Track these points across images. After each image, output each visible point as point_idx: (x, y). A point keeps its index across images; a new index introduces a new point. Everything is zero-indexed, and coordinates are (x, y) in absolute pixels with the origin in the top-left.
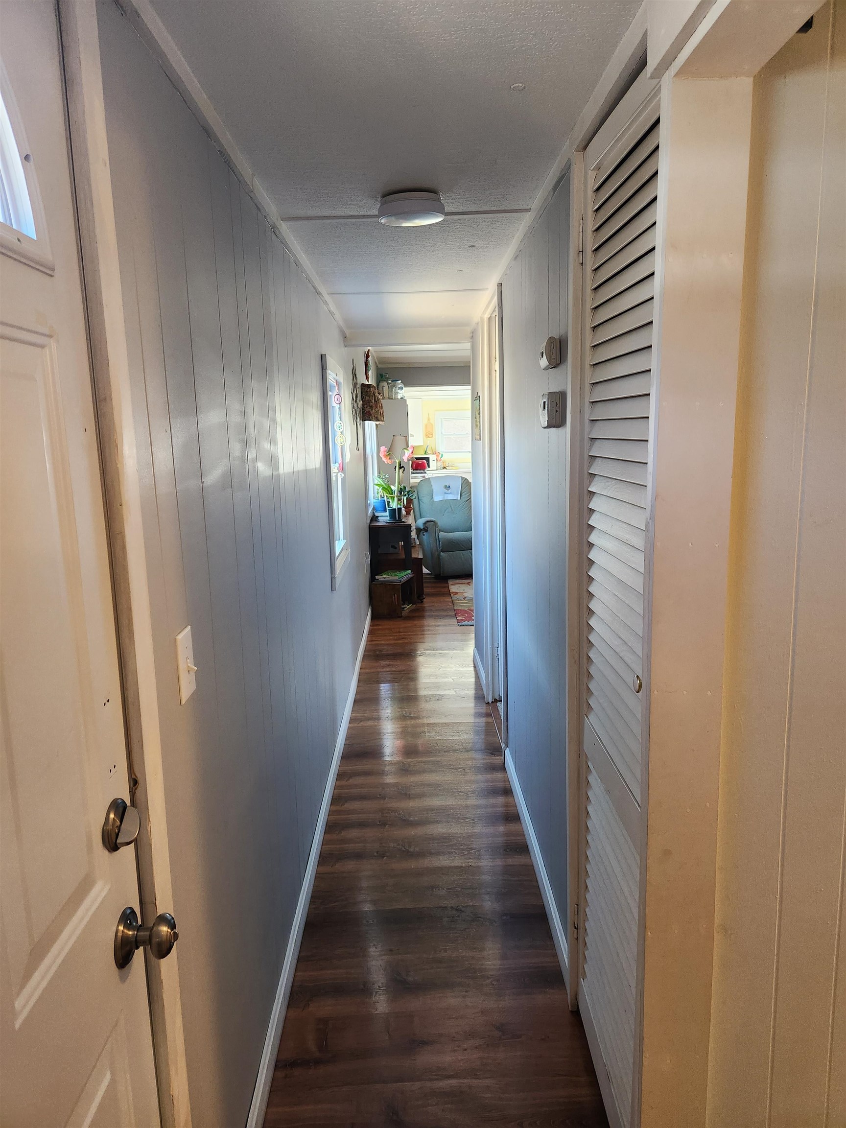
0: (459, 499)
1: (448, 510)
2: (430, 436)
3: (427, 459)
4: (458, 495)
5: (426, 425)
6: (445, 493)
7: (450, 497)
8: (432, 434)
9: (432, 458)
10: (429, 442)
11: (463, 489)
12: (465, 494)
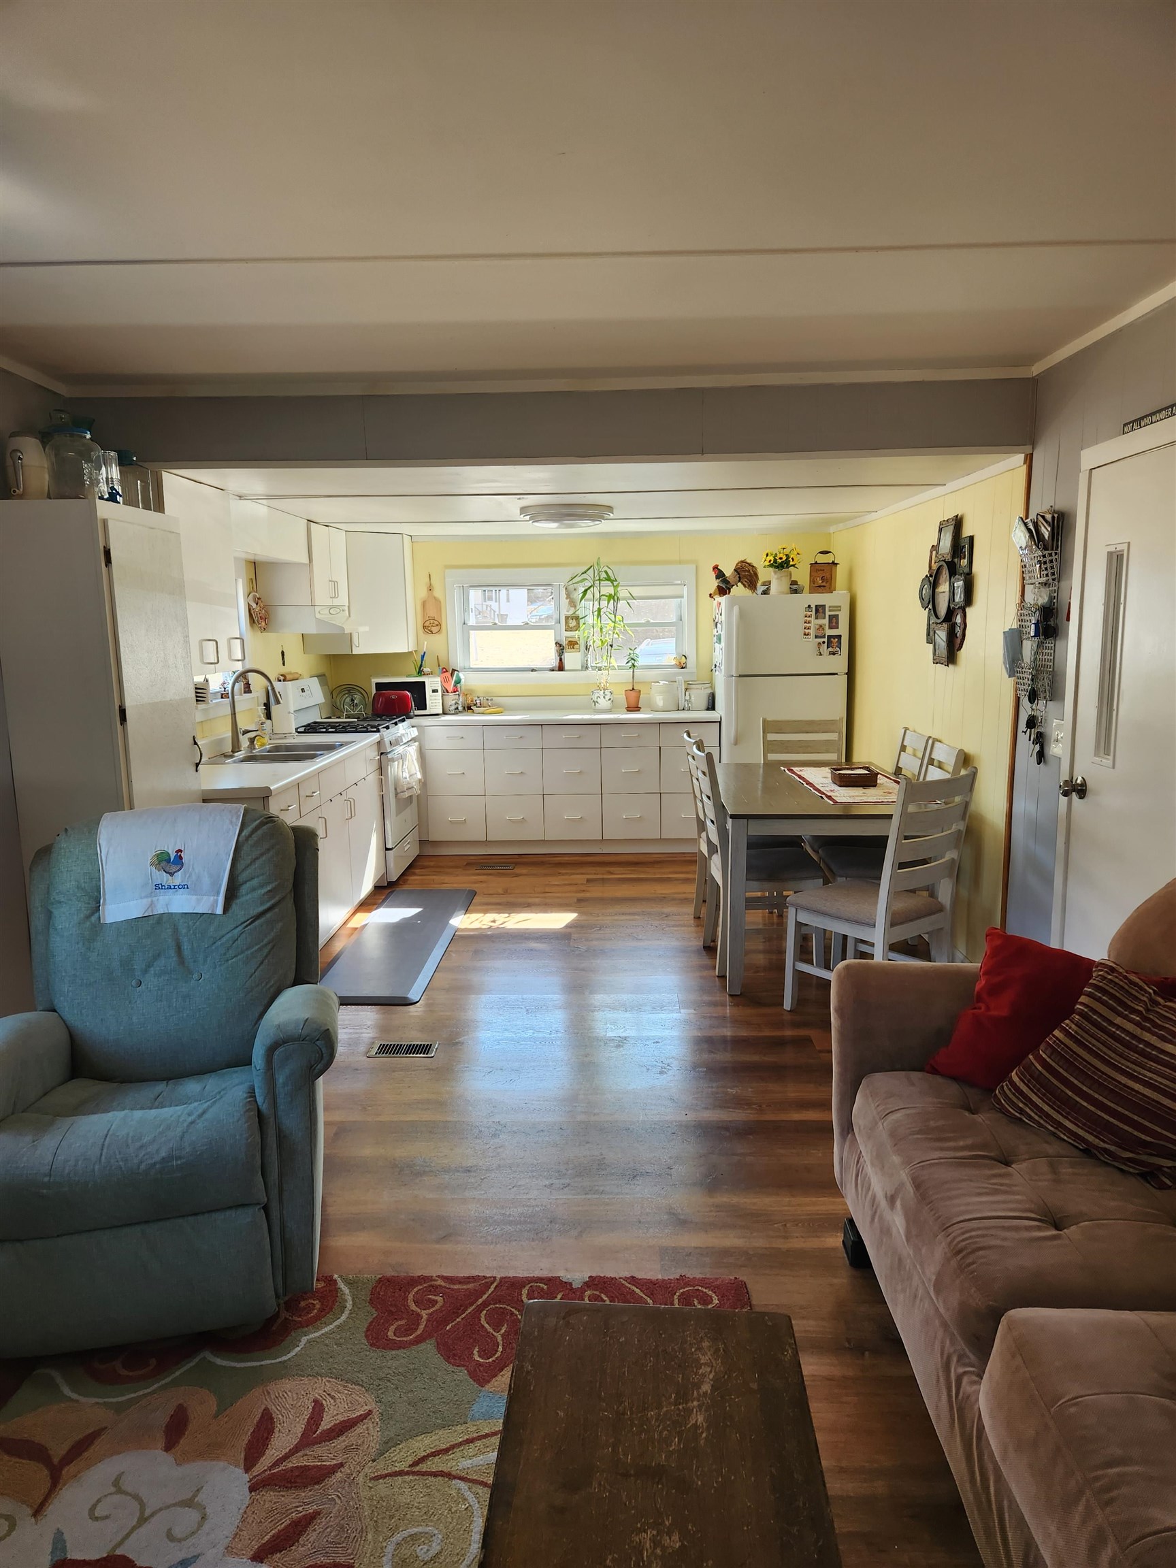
0: (219, 911)
1: (161, 962)
2: (435, 629)
3: (419, 690)
4: (218, 893)
5: (424, 604)
6: (159, 887)
7: (180, 903)
8: (439, 624)
9: (432, 683)
10: (432, 644)
11: (240, 866)
12: (253, 889)
